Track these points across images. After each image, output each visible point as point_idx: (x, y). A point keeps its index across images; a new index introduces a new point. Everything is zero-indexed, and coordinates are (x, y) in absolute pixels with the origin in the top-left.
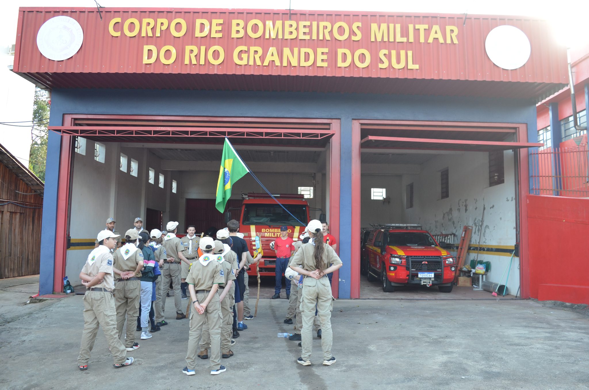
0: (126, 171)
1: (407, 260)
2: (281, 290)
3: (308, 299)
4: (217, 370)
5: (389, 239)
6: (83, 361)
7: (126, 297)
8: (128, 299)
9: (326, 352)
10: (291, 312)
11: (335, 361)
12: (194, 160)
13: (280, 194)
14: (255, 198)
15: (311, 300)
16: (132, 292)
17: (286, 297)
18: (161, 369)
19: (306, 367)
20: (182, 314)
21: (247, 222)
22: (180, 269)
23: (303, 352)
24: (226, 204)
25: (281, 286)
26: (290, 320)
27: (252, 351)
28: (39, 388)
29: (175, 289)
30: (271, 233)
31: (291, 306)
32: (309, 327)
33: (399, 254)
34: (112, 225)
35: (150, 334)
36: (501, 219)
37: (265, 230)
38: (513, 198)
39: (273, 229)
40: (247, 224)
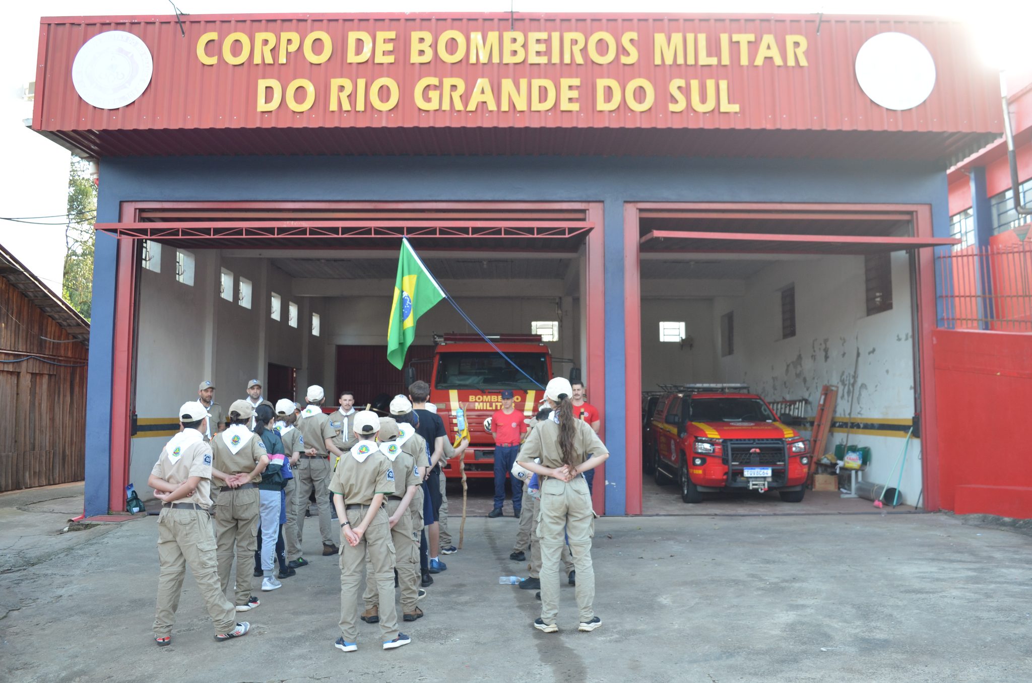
0: (230, 299)
1: (723, 446)
2: (505, 502)
3: (551, 517)
4: (394, 641)
5: (691, 409)
6: (162, 630)
7: (236, 517)
8: (239, 521)
9: (585, 608)
10: (522, 540)
11: (600, 623)
12: (350, 279)
13: (501, 335)
14: (458, 342)
15: (555, 518)
16: (247, 509)
17: (513, 514)
18: (297, 641)
19: (550, 634)
20: (333, 546)
21: (444, 385)
22: (327, 467)
23: (544, 609)
24: (405, 353)
25: (504, 495)
26: (522, 553)
27: (455, 609)
28: (87, 677)
29: (319, 503)
30: (485, 404)
31: (522, 529)
32: (554, 565)
33: (710, 436)
34: (209, 393)
35: (277, 582)
36: (887, 372)
37: (475, 398)
38: (909, 336)
39: (489, 397)
40: (443, 387)
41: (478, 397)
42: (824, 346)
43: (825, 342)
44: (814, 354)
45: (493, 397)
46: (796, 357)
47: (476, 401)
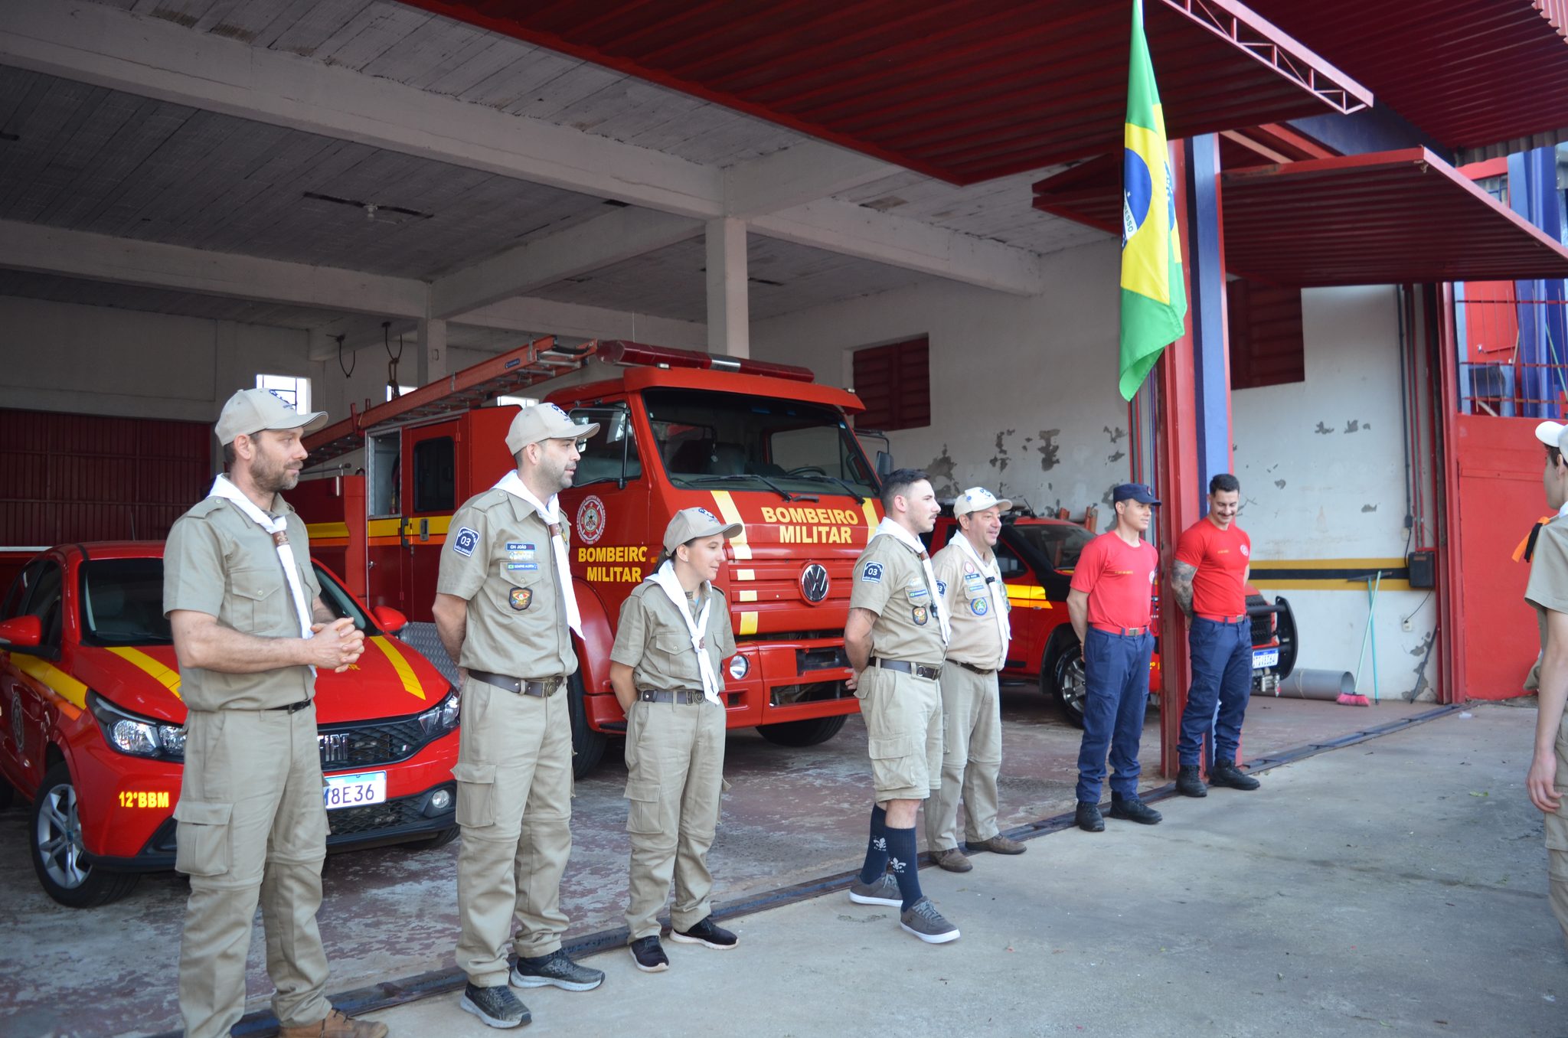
13: (739, 363)
21: (692, 477)
30: (798, 528)
36: (1281, 484)
37: (775, 514)
38: (1360, 425)
39: (800, 510)
40: (687, 483)
41: (779, 510)
42: (1043, 443)
43: (1046, 435)
44: (1000, 456)
45: (807, 511)
46: (931, 462)
47: (779, 522)
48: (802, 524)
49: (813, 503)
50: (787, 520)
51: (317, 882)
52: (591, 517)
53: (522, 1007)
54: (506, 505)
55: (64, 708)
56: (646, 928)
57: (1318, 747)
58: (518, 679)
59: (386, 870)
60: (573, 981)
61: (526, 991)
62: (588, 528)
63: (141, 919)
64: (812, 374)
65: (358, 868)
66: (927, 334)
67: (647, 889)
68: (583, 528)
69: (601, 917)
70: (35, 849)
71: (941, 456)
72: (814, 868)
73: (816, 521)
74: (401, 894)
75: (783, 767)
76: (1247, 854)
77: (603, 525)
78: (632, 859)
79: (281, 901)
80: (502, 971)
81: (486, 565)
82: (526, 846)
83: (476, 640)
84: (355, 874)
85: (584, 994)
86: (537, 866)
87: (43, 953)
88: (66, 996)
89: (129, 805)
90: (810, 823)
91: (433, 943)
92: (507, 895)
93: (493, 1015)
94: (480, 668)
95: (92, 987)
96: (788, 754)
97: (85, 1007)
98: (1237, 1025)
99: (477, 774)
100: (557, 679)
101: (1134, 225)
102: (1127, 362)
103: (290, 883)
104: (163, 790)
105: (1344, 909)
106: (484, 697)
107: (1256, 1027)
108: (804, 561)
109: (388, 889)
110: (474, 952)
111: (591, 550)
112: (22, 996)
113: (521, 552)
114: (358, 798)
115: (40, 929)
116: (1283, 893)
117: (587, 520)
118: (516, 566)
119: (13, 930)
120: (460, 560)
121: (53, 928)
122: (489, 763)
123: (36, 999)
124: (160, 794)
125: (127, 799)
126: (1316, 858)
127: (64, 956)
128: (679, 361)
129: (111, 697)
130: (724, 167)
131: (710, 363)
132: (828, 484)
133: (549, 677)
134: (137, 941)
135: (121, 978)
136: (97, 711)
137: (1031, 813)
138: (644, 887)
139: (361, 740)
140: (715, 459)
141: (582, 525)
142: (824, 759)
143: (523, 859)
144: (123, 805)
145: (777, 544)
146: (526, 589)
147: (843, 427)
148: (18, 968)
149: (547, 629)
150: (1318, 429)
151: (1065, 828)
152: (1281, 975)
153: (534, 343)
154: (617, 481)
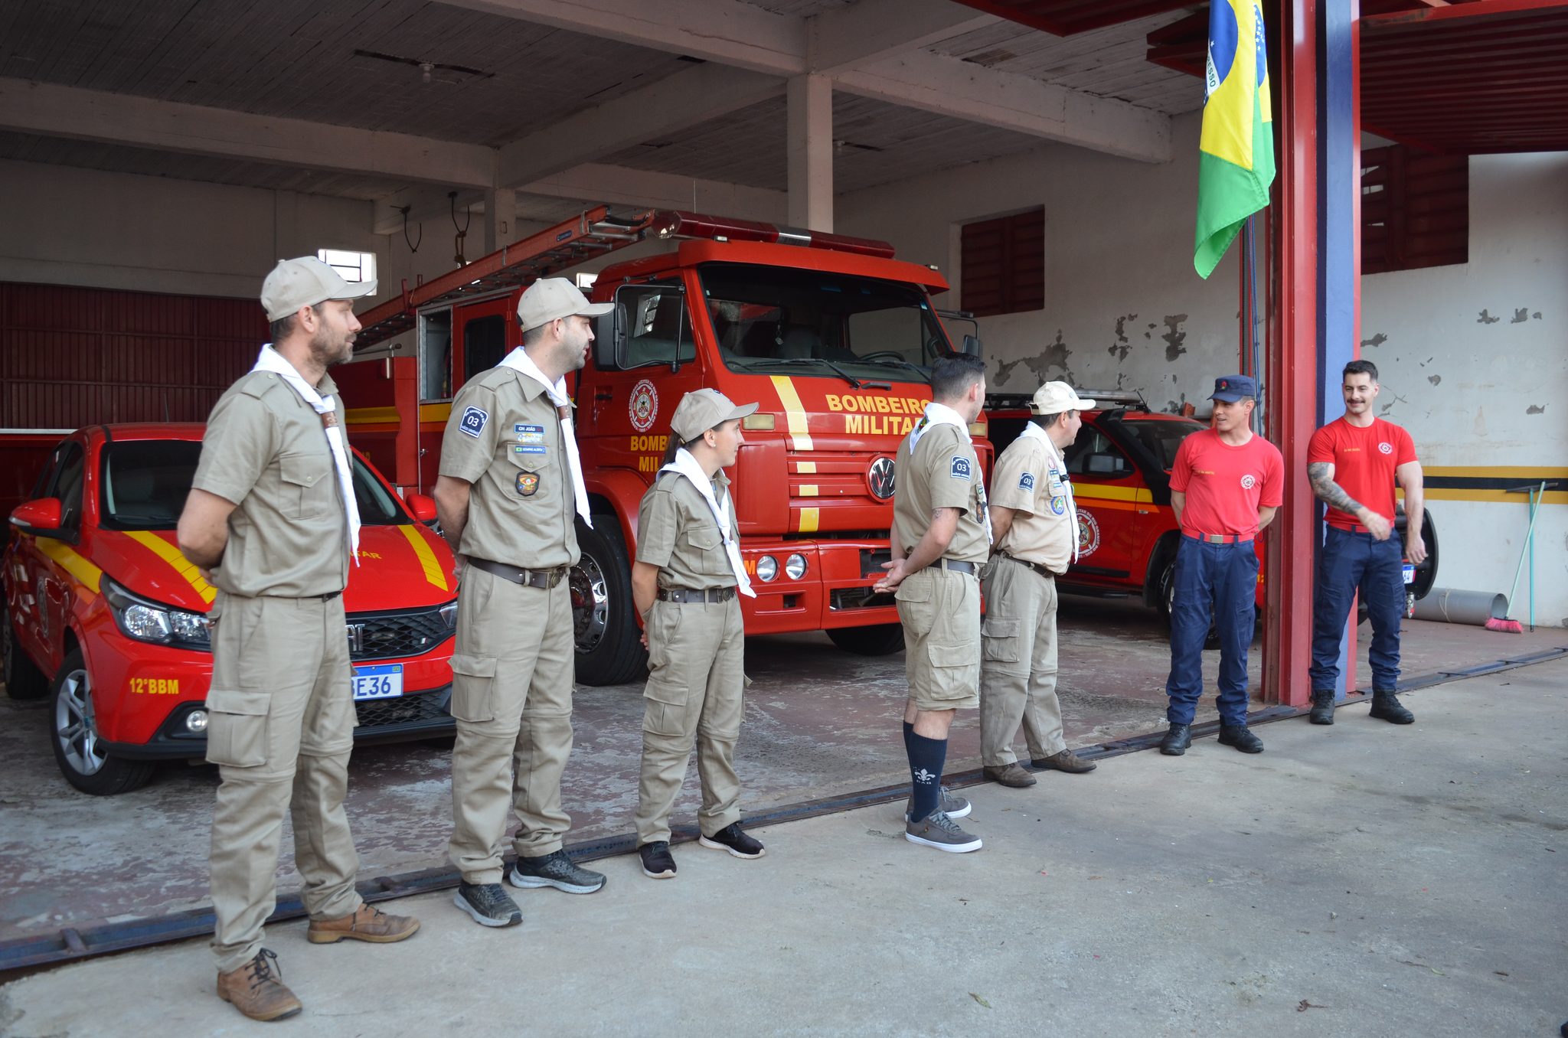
21: (748, 359)
30: (866, 418)
36: (1435, 380)
37: (841, 402)
38: (1530, 314)
39: (869, 399)
40: (745, 367)
41: (845, 398)
42: (1168, 330)
43: (1172, 321)
44: (1120, 344)
45: (877, 399)
46: (1043, 349)
47: (845, 411)
48: (871, 414)
49: (884, 391)
50: (855, 408)
51: (343, 775)
52: (644, 403)
53: (513, 906)
54: (515, 383)
55: (80, 593)
56: (655, 832)
57: (1449, 675)
58: (522, 570)
59: (411, 768)
60: (572, 882)
61: (525, 891)
62: (640, 414)
63: (156, 808)
64: (892, 249)
65: (382, 764)
66: (1043, 206)
67: (658, 791)
68: (636, 415)
69: (620, 821)
70: (55, 736)
71: (1055, 343)
72: (855, 781)
73: (887, 410)
74: (421, 791)
75: (849, 676)
76: (1334, 786)
77: (655, 412)
78: (644, 759)
79: (309, 794)
80: (495, 869)
81: (492, 447)
82: (525, 743)
83: (478, 524)
84: (378, 770)
85: (583, 896)
86: (537, 763)
87: (54, 837)
88: (68, 878)
89: (140, 691)
90: (863, 735)
91: (442, 840)
92: (503, 791)
93: (483, 913)
94: (483, 557)
95: (95, 871)
96: (859, 663)
97: (84, 890)
98: (1271, 963)
99: (477, 667)
100: (560, 569)
101: (1217, 79)
102: (1203, 235)
103: (316, 776)
104: (173, 678)
105: (1426, 849)
106: (487, 587)
107: (1291, 967)
108: (873, 454)
109: (409, 787)
110: (467, 849)
111: (644, 438)
112: (26, 877)
113: (529, 434)
114: (374, 690)
115: (55, 814)
116: (1361, 828)
117: (639, 406)
118: (525, 449)
119: (29, 814)
120: (466, 442)
121: (68, 814)
122: (490, 657)
123: (38, 881)
124: (170, 681)
125: (137, 685)
126: (1411, 793)
127: (73, 841)
128: (740, 234)
129: (125, 584)
130: (807, 18)
131: (777, 236)
132: (902, 371)
133: (553, 568)
134: (148, 829)
135: (126, 863)
136: (111, 597)
137: (1105, 733)
138: (654, 789)
139: (378, 631)
140: (779, 341)
141: (635, 412)
142: (897, 669)
143: (522, 756)
144: (133, 691)
145: (842, 435)
146: (533, 473)
147: (924, 307)
148: (26, 851)
149: (554, 517)
150: (1481, 317)
151: (1138, 750)
152: (1334, 914)
153: (586, 214)
154: (670, 364)
